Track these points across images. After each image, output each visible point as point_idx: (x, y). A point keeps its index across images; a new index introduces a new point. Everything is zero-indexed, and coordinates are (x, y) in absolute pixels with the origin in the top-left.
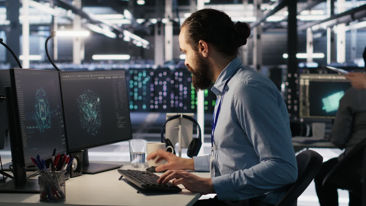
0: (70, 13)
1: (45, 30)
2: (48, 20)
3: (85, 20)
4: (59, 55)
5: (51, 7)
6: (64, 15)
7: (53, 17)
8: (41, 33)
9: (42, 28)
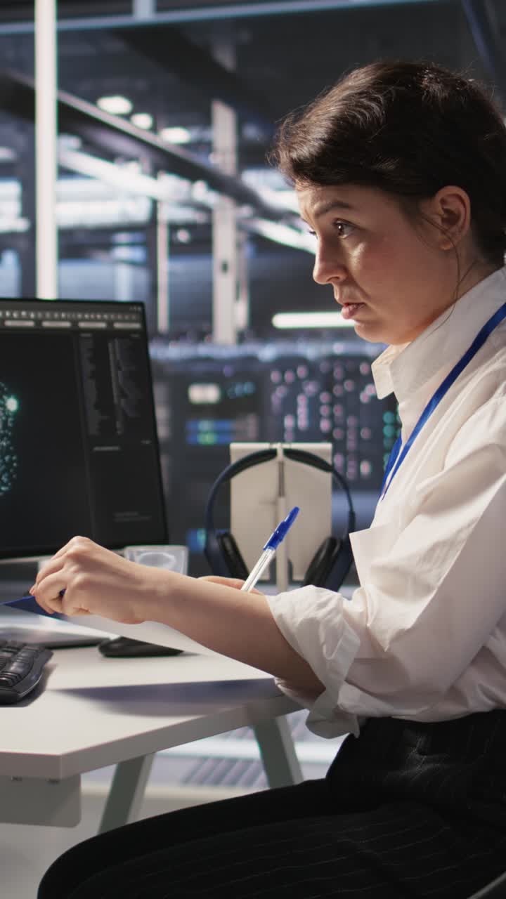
0: (200, 191)
1: (132, 245)
2: (140, 213)
3: (246, 211)
4: (173, 317)
5: (144, 172)
6: (183, 196)
7: (155, 203)
8: (123, 253)
9: (123, 237)
